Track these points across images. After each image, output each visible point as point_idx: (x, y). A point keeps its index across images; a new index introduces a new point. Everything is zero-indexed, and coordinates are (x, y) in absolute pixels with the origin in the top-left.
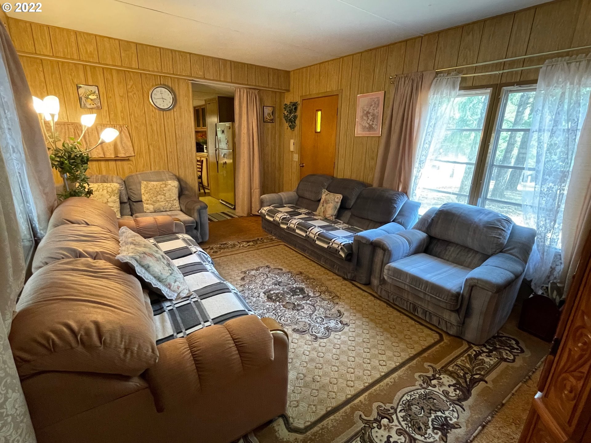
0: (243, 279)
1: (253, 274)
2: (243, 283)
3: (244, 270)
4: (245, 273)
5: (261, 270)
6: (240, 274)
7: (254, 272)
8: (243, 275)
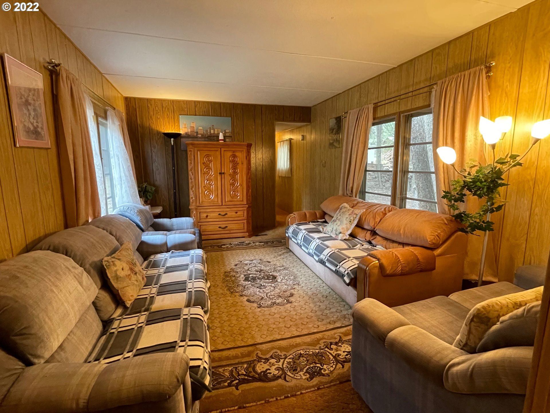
0: (292, 295)
1: (280, 299)
2: (292, 290)
3: (289, 305)
4: (289, 302)
5: (270, 302)
6: (294, 301)
7: (278, 301)
8: (291, 299)
